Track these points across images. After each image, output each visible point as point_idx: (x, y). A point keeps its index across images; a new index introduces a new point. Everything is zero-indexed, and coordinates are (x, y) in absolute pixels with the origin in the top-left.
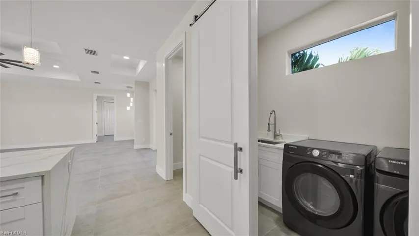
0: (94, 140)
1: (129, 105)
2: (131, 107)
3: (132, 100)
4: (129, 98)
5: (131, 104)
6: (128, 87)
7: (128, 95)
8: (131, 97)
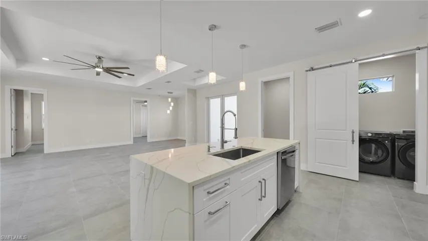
0: (131, 142)
1: (169, 109)
2: (171, 111)
3: (172, 104)
4: (170, 103)
5: (171, 108)
6: (168, 93)
7: (170, 100)
8: (171, 101)
